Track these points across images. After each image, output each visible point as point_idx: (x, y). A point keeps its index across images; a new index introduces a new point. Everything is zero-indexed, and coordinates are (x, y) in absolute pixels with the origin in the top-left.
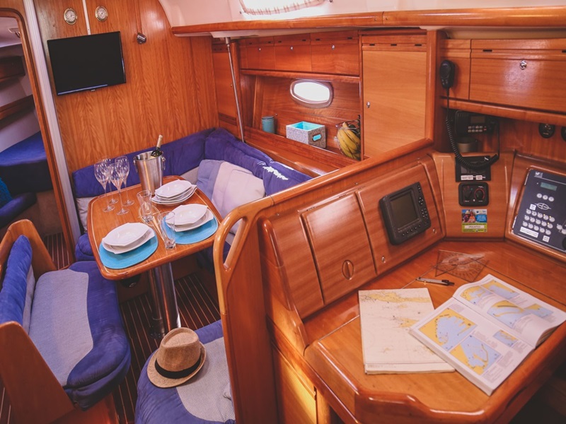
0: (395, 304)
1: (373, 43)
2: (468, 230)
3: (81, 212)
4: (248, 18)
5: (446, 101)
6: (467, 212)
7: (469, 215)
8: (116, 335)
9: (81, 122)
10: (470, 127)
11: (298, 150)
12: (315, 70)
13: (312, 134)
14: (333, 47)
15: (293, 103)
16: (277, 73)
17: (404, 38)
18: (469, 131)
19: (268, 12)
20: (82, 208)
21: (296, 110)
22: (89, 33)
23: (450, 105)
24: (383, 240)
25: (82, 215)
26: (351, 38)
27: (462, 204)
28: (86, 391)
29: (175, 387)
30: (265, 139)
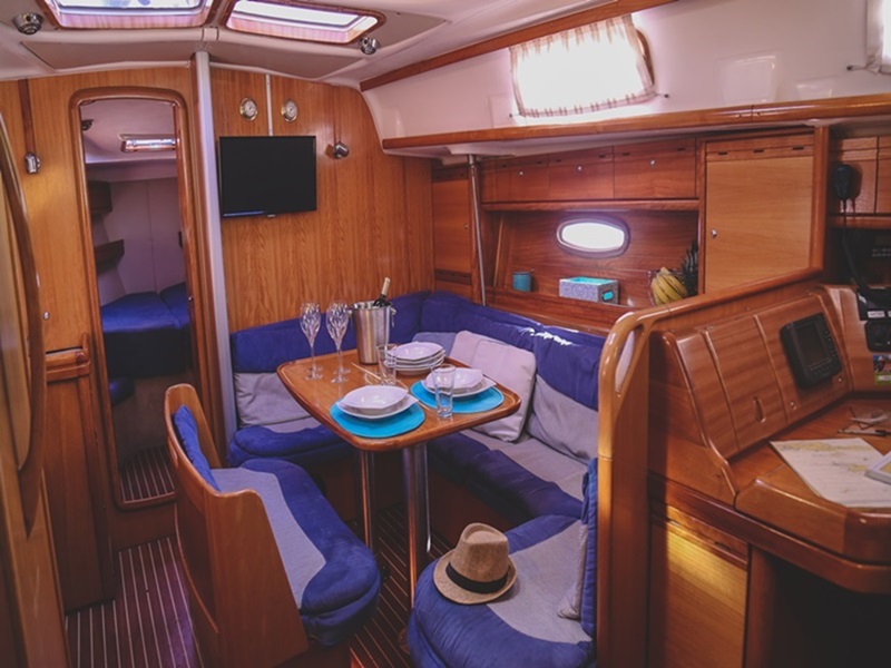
0: (827, 453)
1: (725, 150)
2: (882, 382)
3: (240, 394)
4: (521, 122)
5: (842, 218)
6: (880, 358)
7: (883, 363)
8: (356, 547)
9: (246, 261)
10: (875, 250)
11: (581, 312)
12: (620, 196)
13: (602, 290)
14: (653, 162)
15: (561, 254)
16: (550, 204)
17: (775, 141)
18: (874, 255)
19: (562, 112)
20: (242, 389)
21: (568, 263)
22: (271, 134)
23: (848, 223)
24: (790, 381)
25: (240, 400)
26: (683, 149)
27: (871, 348)
28: (330, 620)
29: (485, 603)
30: (522, 302)
